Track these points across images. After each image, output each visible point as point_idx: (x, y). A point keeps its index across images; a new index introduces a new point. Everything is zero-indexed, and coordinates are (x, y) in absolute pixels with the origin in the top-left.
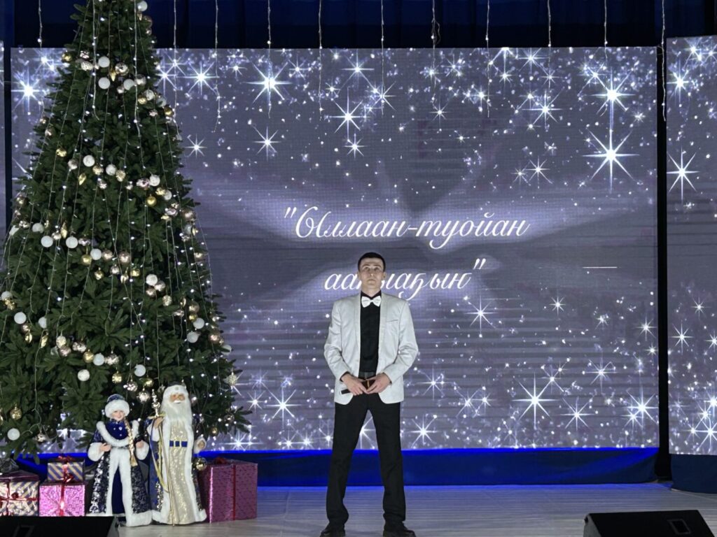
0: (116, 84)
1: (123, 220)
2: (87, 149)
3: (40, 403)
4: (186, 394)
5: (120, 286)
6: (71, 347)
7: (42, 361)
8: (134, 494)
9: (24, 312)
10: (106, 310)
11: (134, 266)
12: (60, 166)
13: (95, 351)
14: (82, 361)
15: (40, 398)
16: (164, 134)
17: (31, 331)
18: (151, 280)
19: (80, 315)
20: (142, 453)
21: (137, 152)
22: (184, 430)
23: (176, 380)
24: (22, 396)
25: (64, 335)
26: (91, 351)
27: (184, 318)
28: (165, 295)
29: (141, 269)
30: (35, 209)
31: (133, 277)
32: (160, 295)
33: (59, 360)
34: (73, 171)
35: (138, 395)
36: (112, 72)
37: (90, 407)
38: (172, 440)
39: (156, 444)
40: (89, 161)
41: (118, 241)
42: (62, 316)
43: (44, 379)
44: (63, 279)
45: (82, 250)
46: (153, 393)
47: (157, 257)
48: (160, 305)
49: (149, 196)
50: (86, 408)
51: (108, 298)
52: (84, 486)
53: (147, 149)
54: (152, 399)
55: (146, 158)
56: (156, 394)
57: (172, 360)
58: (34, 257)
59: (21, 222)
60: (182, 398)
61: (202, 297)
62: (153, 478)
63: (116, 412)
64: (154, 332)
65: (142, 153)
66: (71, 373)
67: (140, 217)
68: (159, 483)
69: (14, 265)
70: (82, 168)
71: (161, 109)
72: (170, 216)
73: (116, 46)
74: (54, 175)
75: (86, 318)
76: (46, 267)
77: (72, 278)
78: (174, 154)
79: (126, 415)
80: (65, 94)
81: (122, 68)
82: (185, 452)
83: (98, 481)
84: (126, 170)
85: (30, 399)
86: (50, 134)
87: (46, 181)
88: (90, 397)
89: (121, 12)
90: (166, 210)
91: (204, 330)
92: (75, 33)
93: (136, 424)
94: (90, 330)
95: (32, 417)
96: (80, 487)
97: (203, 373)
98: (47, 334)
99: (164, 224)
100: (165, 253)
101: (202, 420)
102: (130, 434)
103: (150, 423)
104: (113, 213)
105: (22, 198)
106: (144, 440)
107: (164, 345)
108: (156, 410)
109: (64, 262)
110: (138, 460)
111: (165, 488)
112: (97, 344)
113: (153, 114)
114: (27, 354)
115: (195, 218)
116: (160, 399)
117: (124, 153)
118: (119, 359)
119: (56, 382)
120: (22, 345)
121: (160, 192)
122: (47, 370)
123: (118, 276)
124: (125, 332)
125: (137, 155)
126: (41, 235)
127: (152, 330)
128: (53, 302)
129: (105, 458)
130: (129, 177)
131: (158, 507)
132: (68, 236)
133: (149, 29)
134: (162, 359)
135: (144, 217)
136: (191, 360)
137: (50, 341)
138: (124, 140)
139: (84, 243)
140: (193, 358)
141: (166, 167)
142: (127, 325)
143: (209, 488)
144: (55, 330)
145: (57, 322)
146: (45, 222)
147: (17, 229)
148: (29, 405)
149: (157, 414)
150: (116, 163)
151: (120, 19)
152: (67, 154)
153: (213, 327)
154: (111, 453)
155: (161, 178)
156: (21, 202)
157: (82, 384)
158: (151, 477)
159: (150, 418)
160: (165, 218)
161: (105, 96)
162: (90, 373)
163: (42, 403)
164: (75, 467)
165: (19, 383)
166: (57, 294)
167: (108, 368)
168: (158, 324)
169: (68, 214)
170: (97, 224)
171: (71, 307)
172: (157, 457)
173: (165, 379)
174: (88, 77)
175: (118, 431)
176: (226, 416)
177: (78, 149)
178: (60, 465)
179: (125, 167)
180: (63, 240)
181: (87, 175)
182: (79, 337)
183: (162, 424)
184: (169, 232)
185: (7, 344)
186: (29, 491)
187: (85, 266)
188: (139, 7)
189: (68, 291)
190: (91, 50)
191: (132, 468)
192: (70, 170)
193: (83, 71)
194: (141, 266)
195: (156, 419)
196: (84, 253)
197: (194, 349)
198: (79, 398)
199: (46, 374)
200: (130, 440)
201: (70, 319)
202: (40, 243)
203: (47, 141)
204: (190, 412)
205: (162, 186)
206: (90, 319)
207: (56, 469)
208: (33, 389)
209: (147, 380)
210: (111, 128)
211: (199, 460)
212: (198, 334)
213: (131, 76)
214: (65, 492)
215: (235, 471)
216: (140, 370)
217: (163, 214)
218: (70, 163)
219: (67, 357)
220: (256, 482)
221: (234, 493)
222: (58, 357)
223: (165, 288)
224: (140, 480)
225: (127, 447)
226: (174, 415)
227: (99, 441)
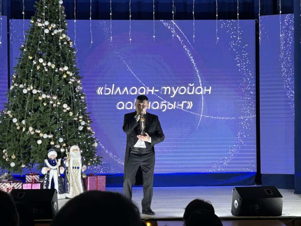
0: (51, 31)
1: (54, 83)
2: (40, 56)
3: (22, 153)
4: (79, 149)
5: (53, 109)
6: (34, 131)
7: (23, 137)
8: (59, 187)
9: (16, 118)
10: (48, 117)
11: (58, 101)
12: (30, 63)
13: (44, 133)
14: (39, 136)
15: (22, 151)
16: (69, 51)
17: (19, 125)
18: (65, 106)
19: (38, 119)
20: (62, 171)
21: (59, 57)
22: (78, 162)
23: (75, 144)
24: (16, 150)
25: (32, 127)
26: (42, 133)
27: (77, 121)
28: (70, 112)
29: (61, 102)
30: (20, 79)
31: (58, 105)
32: (68, 111)
33: (30, 136)
34: (35, 64)
35: (60, 149)
36: (50, 27)
37: (42, 154)
38: (73, 166)
39: (67, 168)
40: (41, 60)
41: (52, 91)
42: (31, 119)
43: (24, 144)
44: (31, 106)
45: (38, 94)
46: (66, 149)
47: (67, 97)
48: (68, 115)
49: (64, 74)
50: (40, 154)
51: (49, 112)
52: (40, 184)
53: (63, 57)
54: (66, 151)
55: (63, 60)
57: (73, 137)
58: (20, 97)
59: (15, 84)
60: (77, 150)
61: (84, 113)
62: (66, 181)
63: (52, 155)
64: (66, 126)
65: (61, 58)
66: (34, 141)
67: (60, 82)
68: (69, 183)
69: (13, 100)
70: (38, 63)
71: (68, 41)
72: (72, 82)
73: (51, 17)
74: (28, 66)
75: (40, 120)
76: (24, 101)
77: (35, 105)
78: (73, 59)
79: (56, 157)
80: (32, 35)
81: (53, 25)
82: (78, 171)
83: (45, 182)
84: (55, 64)
85: (19, 151)
86: (26, 51)
87: (24, 68)
88: (42, 150)
89: (53, 4)
90: (70, 79)
91: (85, 125)
92: (35, 12)
93: (60, 160)
94: (42, 125)
95: (19, 158)
96: (38, 184)
97: (85, 142)
98: (25, 126)
99: (70, 85)
100: (70, 96)
101: (84, 160)
102: (57, 164)
103: (65, 160)
104: (50, 81)
105: (15, 75)
106: (63, 166)
107: (70, 131)
108: (67, 155)
109: (32, 99)
110: (60, 174)
111: (71, 185)
112: (44, 130)
113: (65, 43)
114: (17, 134)
115: (81, 83)
116: (69, 151)
117: (54, 58)
118: (53, 136)
119: (29, 145)
120: (16, 131)
121: (68, 73)
122: (25, 140)
123: (52, 105)
124: (55, 126)
125: (59, 59)
126: (22, 89)
127: (65, 125)
128: (28, 114)
129: (48, 173)
130: (56, 67)
131: (68, 192)
132: (33, 89)
133: (63, 11)
134: (69, 136)
135: (62, 82)
136: (80, 137)
137: (27, 129)
138: (54, 53)
139: (39, 92)
140: (81, 136)
141: (70, 64)
142: (56, 123)
143: (87, 184)
144: (29, 125)
145: (29, 122)
146: (24, 84)
147: (13, 87)
148: (18, 154)
149: (68, 157)
150: (51, 61)
151: (53, 7)
152: (33, 58)
153: (88, 124)
154: (50, 171)
155: (68, 67)
156: (15, 77)
157: (39, 146)
158: (65, 181)
159: (65, 158)
160: (70, 83)
161: (47, 36)
162: (42, 141)
163: (23, 153)
164: (36, 177)
165: (14, 145)
166: (29, 111)
167: (49, 139)
168: (68, 123)
169: (33, 81)
170: (45, 84)
171: (35, 116)
172: (68, 173)
173: (70, 144)
174: (41, 29)
175: (53, 163)
176: (94, 158)
177: (37, 57)
178: (31, 176)
179: (55, 63)
180: (31, 91)
181: (40, 66)
182: (37, 127)
183: (69, 160)
184: (72, 88)
185: (10, 130)
186: (18, 186)
187: (40, 100)
188: (60, 2)
189: (33, 110)
190: (42, 19)
191: (58, 177)
192: (34, 64)
193: (39, 26)
195: (67, 158)
196: (39, 96)
197: (81, 133)
198: (37, 151)
199: (25, 142)
200: (57, 167)
201: (34, 120)
202: (22, 92)
203: (25, 53)
204: (80, 156)
205: (69, 70)
206: (41, 121)
207: (29, 178)
208: (20, 147)
209: (64, 144)
210: (49, 48)
211: (84, 174)
212: (83, 127)
213: (57, 28)
214: (33, 186)
215: (97, 179)
216: (61, 140)
217: (69, 81)
218: (33, 61)
219: (33, 135)
220: (105, 183)
221: (97, 187)
222: (30, 135)
223: (70, 109)
224: (61, 182)
225: (57, 169)
226: (74, 157)
227: (46, 167)
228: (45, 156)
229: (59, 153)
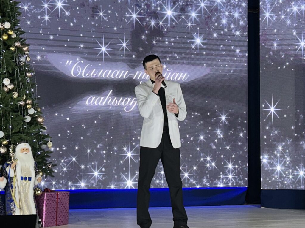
4: (30, 149)
16: (11, 2)
18: (6, 82)
20: (3, 184)
27: (24, 106)
28: (14, 91)
32: (10, 91)
38: (22, 176)
46: (10, 148)
47: (9, 69)
48: (11, 97)
49: (4, 34)
57: (18, 130)
60: (28, 151)
64: (7, 113)
72: (16, 47)
82: (30, 184)
90: (14, 43)
91: (34, 116)
99: (12, 52)
106: (4, 176)
107: (14, 120)
108: (12, 158)
121: (10, 32)
134: (12, 128)
135: (1, 46)
143: (43, 206)
155: (11, 24)
160: (12, 49)
172: (12, 187)
173: (14, 140)
176: (48, 165)
183: (16, 166)
184: (16, 56)
195: (12, 163)
205: (11, 29)
209: (4, 141)
211: (38, 189)
212: (30, 118)
215: (57, 196)
217: (11, 46)
220: (68, 202)
221: (57, 209)
223: (14, 88)
226: (23, 161)
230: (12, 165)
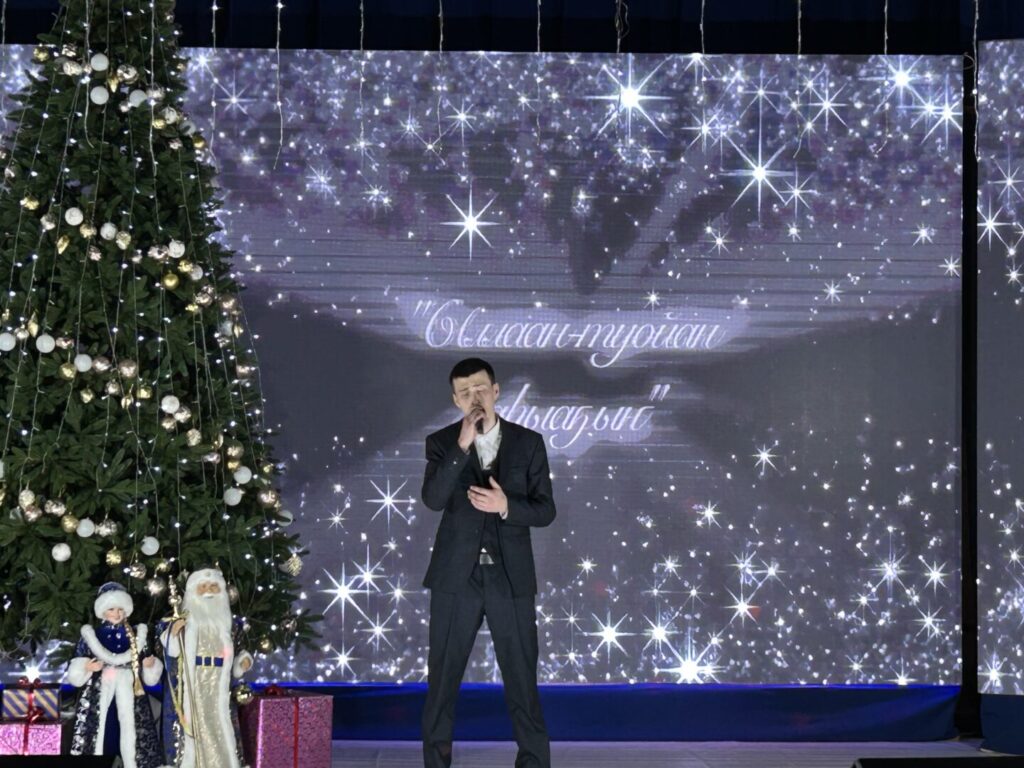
0: (118, 98)
1: (125, 309)
2: (72, 199)
4: (222, 584)
5: (120, 415)
6: (42, 507)
8: (138, 740)
10: (98, 451)
11: (143, 382)
12: (28, 224)
13: (79, 515)
14: (59, 529)
16: (192, 177)
18: (170, 404)
19: (57, 457)
20: (152, 675)
21: (149, 204)
22: (217, 639)
25: (30, 489)
26: (74, 514)
27: (220, 464)
28: (190, 429)
29: (154, 387)
31: (142, 400)
32: (182, 428)
33: (22, 528)
34: (48, 232)
35: (146, 584)
36: (112, 78)
37: (71, 603)
38: (200, 654)
39: (173, 662)
40: (74, 217)
41: (117, 343)
42: (28, 458)
44: (31, 402)
45: (60, 357)
46: (170, 582)
47: (179, 368)
48: (182, 444)
49: (168, 273)
50: (65, 604)
52: (60, 726)
53: (165, 201)
54: (169, 590)
55: (163, 213)
56: (175, 582)
57: (200, 531)
60: (216, 590)
61: (248, 433)
62: (168, 715)
63: (112, 609)
64: (172, 486)
65: (157, 206)
66: (41, 549)
67: (152, 307)
68: (178, 722)
70: (63, 228)
71: (188, 138)
72: (200, 305)
73: (118, 37)
74: (20, 240)
75: (66, 464)
76: (3, 382)
77: (45, 399)
79: (128, 615)
80: (37, 111)
81: (127, 72)
82: (219, 675)
83: (82, 718)
84: (131, 232)
86: (13, 175)
87: (5, 248)
88: (71, 586)
90: (195, 296)
91: (251, 486)
92: (55, 18)
94: (72, 480)
96: (53, 726)
97: (249, 553)
98: (5, 487)
99: (191, 317)
100: (191, 363)
101: (246, 627)
102: (133, 646)
103: (164, 629)
104: (110, 299)
106: (155, 655)
107: (189, 507)
108: (175, 609)
109: (32, 376)
110: (146, 687)
111: (188, 731)
112: (83, 503)
113: (175, 146)
115: (238, 309)
116: (181, 591)
117: (130, 206)
118: (118, 528)
119: (18, 564)
121: (185, 268)
122: (4, 544)
123: (117, 398)
124: (128, 486)
125: (149, 209)
127: (169, 484)
128: (15, 438)
129: (94, 682)
130: (136, 242)
131: (175, 760)
132: (39, 333)
133: (171, 14)
134: (184, 528)
135: (159, 307)
136: (230, 532)
137: (10, 497)
138: (128, 183)
139: (64, 345)
140: (233, 529)
141: (194, 229)
142: (130, 474)
143: (256, 731)
144: (18, 480)
145: (20, 467)
146: (3, 312)
149: (176, 615)
150: (117, 221)
152: (39, 206)
153: (265, 482)
154: (103, 675)
155: (186, 246)
157: (60, 569)
158: (165, 714)
159: (166, 620)
160: (191, 308)
161: (101, 116)
162: (72, 550)
164: (46, 698)
166: (21, 426)
167: (100, 541)
168: (179, 474)
169: (40, 300)
170: (87, 316)
171: (44, 444)
172: (175, 682)
173: (189, 561)
174: (76, 85)
175: (115, 641)
176: (284, 622)
177: (57, 202)
178: (23, 693)
179: (131, 227)
180: (31, 340)
181: (71, 239)
182: (54, 491)
183: (183, 630)
184: (199, 331)
187: (66, 381)
189: (39, 419)
190: (80, 44)
191: (136, 698)
192: (44, 231)
193: (66, 76)
194: (154, 383)
195: (174, 622)
196: (64, 361)
197: (235, 515)
198: (52, 587)
200: (132, 655)
201: (41, 463)
203: (9, 185)
204: (228, 612)
205: (187, 257)
206: (72, 465)
207: (14, 700)
209: (160, 562)
210: (110, 166)
211: (242, 687)
212: (241, 492)
213: (141, 85)
214: (30, 735)
215: (298, 707)
216: (151, 546)
217: (190, 302)
218: (43, 220)
219: (36, 523)
220: (330, 723)
221: (296, 741)
222: (22, 523)
223: (190, 419)
224: (148, 718)
225: (129, 665)
226: (203, 616)
227: (85, 656)
228: (82, 612)
229: (140, 598)
230: (174, 626)
